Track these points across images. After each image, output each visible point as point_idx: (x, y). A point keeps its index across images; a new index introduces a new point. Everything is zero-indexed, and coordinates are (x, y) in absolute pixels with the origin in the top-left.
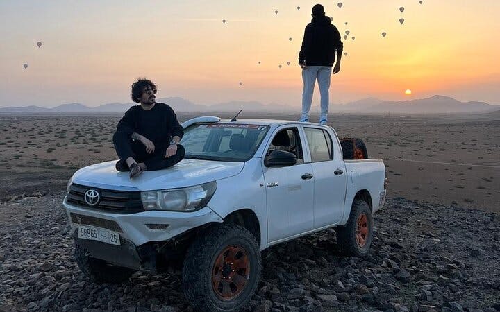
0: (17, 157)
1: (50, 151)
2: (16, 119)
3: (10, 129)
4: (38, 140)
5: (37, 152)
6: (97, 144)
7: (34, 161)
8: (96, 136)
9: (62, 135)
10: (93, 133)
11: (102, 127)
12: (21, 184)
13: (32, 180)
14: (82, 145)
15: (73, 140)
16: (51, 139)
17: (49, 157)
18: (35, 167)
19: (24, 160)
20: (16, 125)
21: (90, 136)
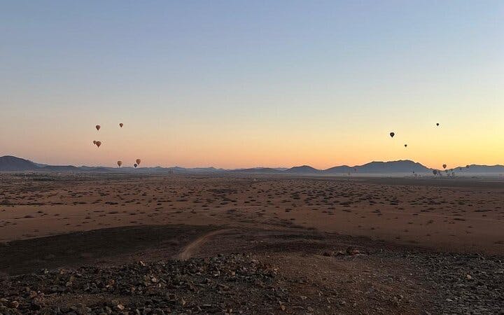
0: (260, 215)
1: (287, 211)
2: (255, 180)
3: (251, 189)
4: (275, 200)
5: (277, 211)
6: (330, 206)
7: (275, 219)
8: (327, 199)
9: (296, 196)
10: (324, 195)
11: (331, 190)
12: (277, 241)
13: (285, 237)
14: (316, 207)
15: (306, 201)
16: (287, 199)
17: (288, 216)
18: (277, 225)
19: (267, 218)
20: (255, 185)
21: (321, 198)
